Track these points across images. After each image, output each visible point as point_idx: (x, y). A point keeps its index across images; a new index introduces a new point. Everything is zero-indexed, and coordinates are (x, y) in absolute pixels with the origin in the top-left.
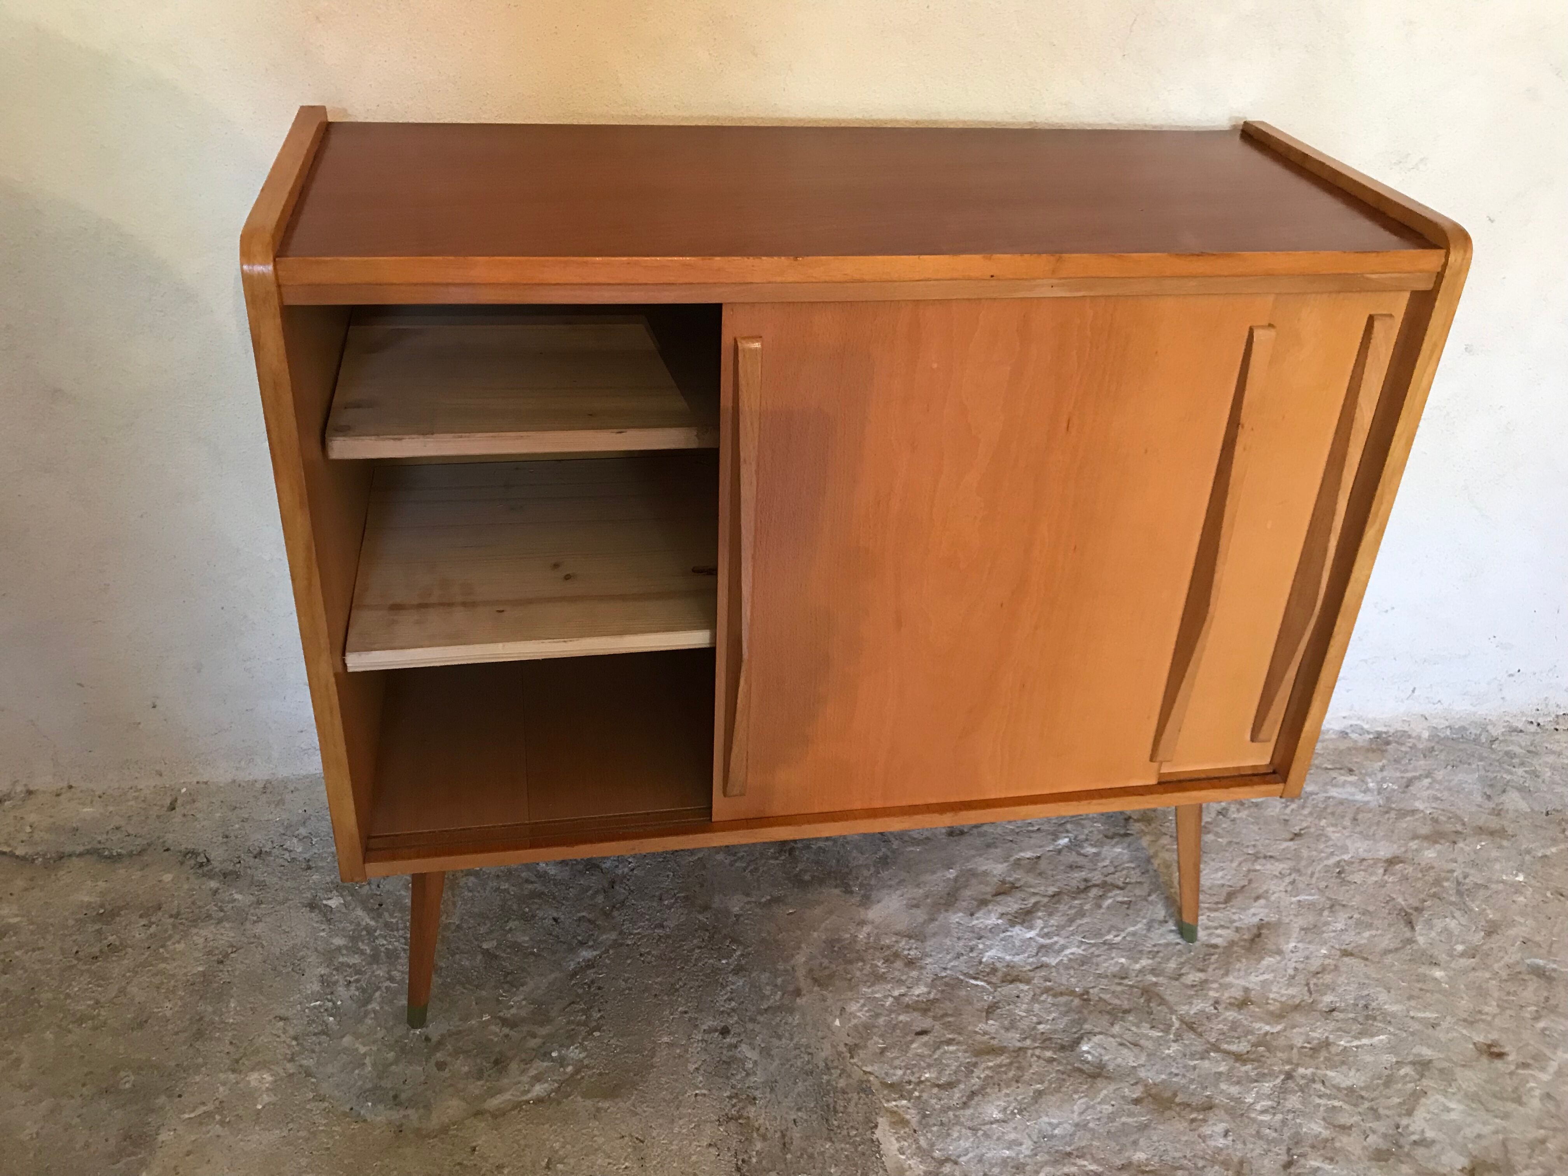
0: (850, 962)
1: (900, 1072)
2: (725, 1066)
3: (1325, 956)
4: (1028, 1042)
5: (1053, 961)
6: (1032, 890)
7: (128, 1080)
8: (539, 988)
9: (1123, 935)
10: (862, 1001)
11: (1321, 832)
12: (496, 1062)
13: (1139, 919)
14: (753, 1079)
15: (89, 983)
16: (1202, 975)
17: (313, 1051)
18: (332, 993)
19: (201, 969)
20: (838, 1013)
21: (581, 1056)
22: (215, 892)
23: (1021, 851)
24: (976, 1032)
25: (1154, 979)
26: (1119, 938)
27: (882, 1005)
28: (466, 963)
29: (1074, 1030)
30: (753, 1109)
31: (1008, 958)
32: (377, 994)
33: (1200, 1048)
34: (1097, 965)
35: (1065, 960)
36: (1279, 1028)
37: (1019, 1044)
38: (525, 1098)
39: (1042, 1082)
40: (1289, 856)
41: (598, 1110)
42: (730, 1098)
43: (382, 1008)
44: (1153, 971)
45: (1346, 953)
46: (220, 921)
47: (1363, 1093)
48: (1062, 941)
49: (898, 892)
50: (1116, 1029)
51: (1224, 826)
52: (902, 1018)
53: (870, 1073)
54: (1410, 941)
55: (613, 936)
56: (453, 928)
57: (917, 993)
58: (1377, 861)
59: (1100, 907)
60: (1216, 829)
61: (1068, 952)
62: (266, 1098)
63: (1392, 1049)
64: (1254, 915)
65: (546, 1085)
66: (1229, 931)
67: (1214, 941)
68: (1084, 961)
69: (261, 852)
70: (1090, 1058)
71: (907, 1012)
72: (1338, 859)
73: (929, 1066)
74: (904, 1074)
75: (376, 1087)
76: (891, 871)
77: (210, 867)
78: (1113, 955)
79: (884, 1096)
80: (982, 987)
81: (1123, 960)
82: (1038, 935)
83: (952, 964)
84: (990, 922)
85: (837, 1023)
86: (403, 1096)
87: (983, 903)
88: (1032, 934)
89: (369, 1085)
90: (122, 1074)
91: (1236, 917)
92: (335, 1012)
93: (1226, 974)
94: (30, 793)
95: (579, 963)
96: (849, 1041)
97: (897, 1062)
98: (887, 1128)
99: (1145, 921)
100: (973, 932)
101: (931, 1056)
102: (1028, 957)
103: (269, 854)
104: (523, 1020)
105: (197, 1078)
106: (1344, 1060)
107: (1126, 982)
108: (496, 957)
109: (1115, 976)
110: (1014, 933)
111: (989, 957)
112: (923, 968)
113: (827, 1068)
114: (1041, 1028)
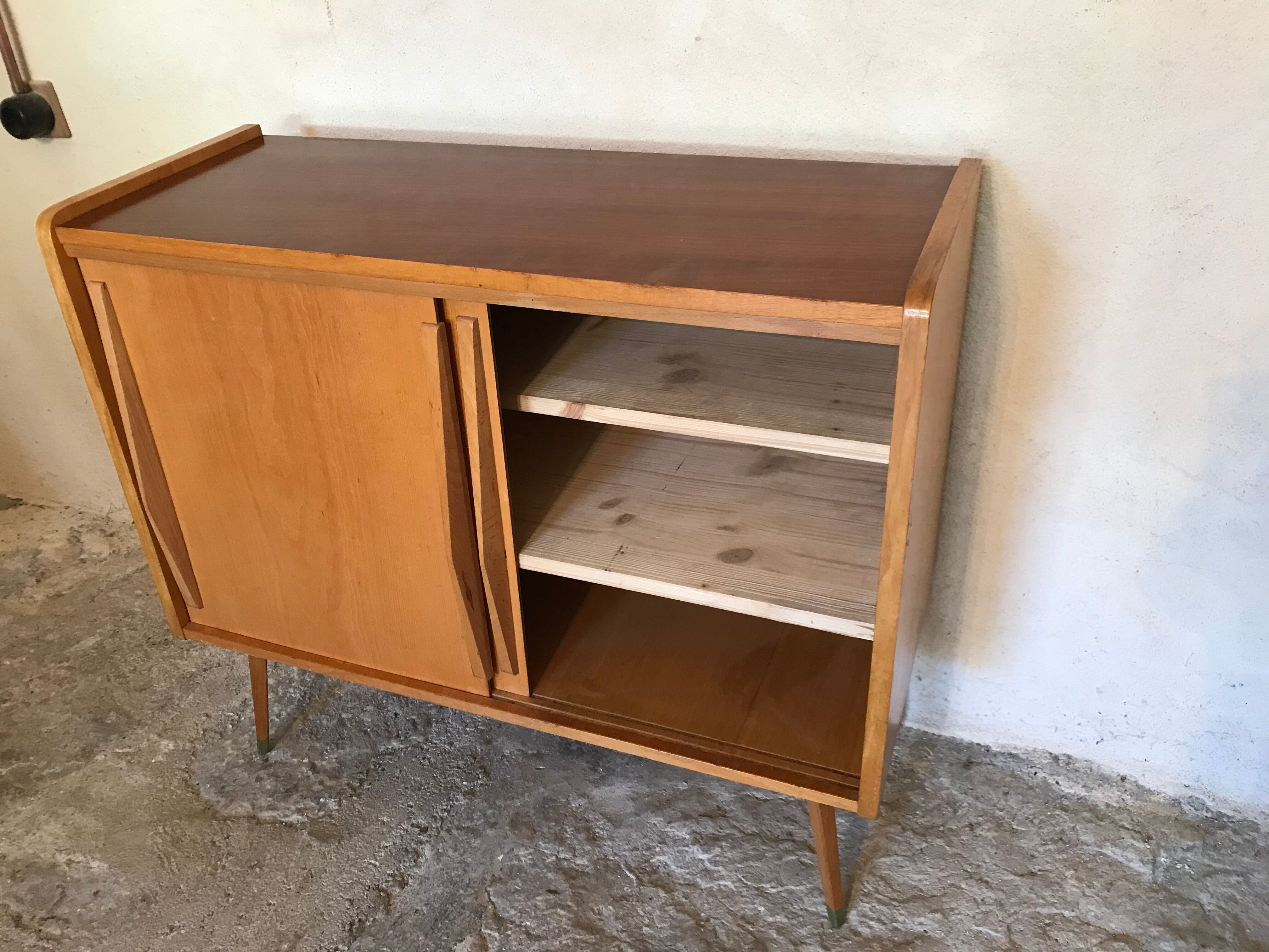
0: (547, 819)
1: (513, 912)
2: (405, 853)
4: (623, 936)
5: (704, 884)
6: (735, 823)
7: (111, 718)
8: (350, 755)
9: (780, 889)
10: (532, 850)
11: (1059, 880)
12: (288, 791)
13: (804, 882)
14: (416, 870)
15: (140, 657)
17: (207, 742)
18: (243, 711)
19: (193, 670)
20: (506, 851)
21: (334, 808)
24: (592, 910)
25: (775, 936)
26: (774, 890)
27: (544, 860)
28: (324, 722)
29: (669, 943)
30: (398, 890)
31: (673, 867)
34: (736, 903)
35: (715, 888)
37: (615, 933)
38: (283, 820)
40: (1005, 888)
41: (308, 845)
42: (389, 875)
49: (630, 784)
51: (963, 838)
52: (550, 875)
53: (493, 903)
55: (421, 739)
56: (337, 697)
57: (578, 862)
58: (1099, 929)
59: (780, 858)
60: (953, 838)
61: (722, 883)
62: (160, 758)
64: (921, 924)
65: (300, 817)
66: (883, 927)
67: (860, 929)
68: (729, 895)
71: (557, 873)
72: (1056, 911)
73: (536, 917)
74: (515, 915)
75: (220, 778)
76: (638, 766)
78: (756, 901)
79: (487, 923)
80: (632, 879)
81: (762, 909)
82: (709, 860)
83: (624, 853)
84: (680, 834)
85: (501, 857)
86: (227, 789)
87: (686, 817)
88: (704, 857)
89: (217, 774)
90: (112, 714)
91: (901, 919)
92: (236, 723)
95: (388, 749)
96: (498, 873)
97: (517, 904)
98: (468, 946)
99: (809, 886)
100: (660, 836)
101: (543, 910)
102: (688, 874)
104: (324, 771)
105: (140, 732)
107: (749, 927)
108: (344, 725)
109: (743, 918)
110: (691, 850)
111: (658, 860)
112: (599, 847)
113: (468, 885)
114: (646, 930)
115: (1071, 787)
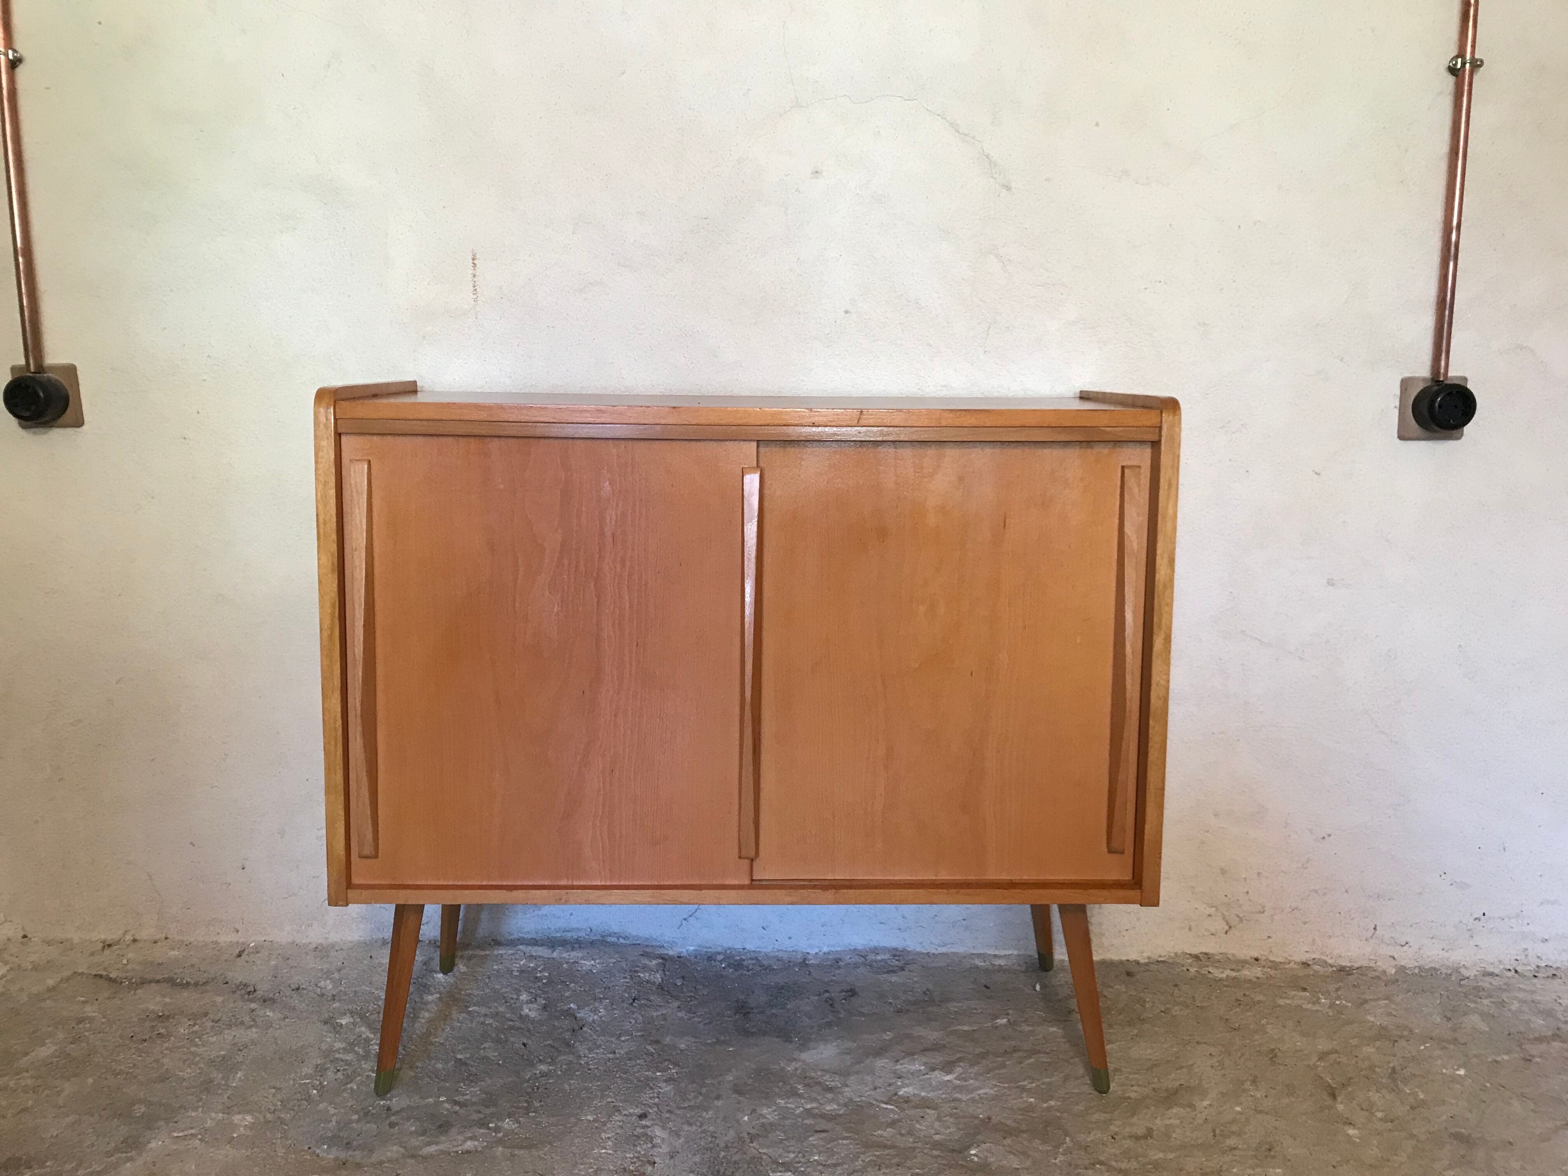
0: (773, 1083)
1: (792, 1155)
2: (635, 1138)
3: (1239, 1113)
4: (920, 1144)
5: (964, 1097)
6: (960, 1049)
7: (140, 1110)
8: (495, 1085)
9: (1037, 1083)
10: (774, 1108)
11: (1260, 1028)
12: (440, 1126)
13: (1056, 1073)
14: (657, 1150)
15: (134, 1054)
16: (1108, 1116)
18: (322, 1076)
19: (222, 1053)
20: (749, 1112)
21: (513, 1126)
22: (253, 1010)
23: (959, 1025)
24: (873, 1135)
25: (1059, 1115)
26: (1033, 1085)
27: (792, 1113)
28: (439, 1066)
29: (967, 1140)
30: (650, 1169)
31: (923, 1094)
33: (1087, 1162)
34: (1005, 1102)
35: (977, 1097)
36: (1174, 1156)
37: (910, 1145)
38: (456, 1149)
40: (1222, 1043)
41: (514, 1156)
42: (630, 1158)
43: (358, 1088)
44: (1060, 1110)
45: (1260, 1112)
46: (250, 1027)
48: (977, 1084)
49: (834, 1044)
50: (1008, 1141)
51: (1164, 1020)
52: (808, 1121)
53: (765, 1154)
54: (1329, 1108)
55: (570, 1058)
57: (828, 1108)
58: (1312, 1052)
59: (1020, 1063)
60: (1155, 1022)
61: (981, 1092)
62: (242, 1131)
64: (1174, 1080)
65: (476, 1143)
66: (1145, 1089)
67: (1126, 1094)
68: (994, 1098)
69: (298, 989)
70: (976, 1159)
71: (814, 1119)
74: (797, 1156)
75: (335, 1136)
76: (832, 1030)
77: (255, 995)
78: (1024, 1096)
79: (772, 1168)
80: (892, 1110)
81: (1032, 1100)
82: (955, 1079)
83: (868, 1093)
84: (914, 1068)
85: (746, 1118)
86: (355, 1143)
87: (910, 1055)
88: (950, 1077)
89: (330, 1135)
90: (137, 1106)
91: (1155, 1080)
92: (321, 1088)
93: (1132, 1115)
94: (135, 941)
95: (535, 1074)
96: (752, 1131)
97: (792, 1149)
99: (1062, 1075)
100: (895, 1073)
101: (824, 1146)
102: (943, 1094)
103: (304, 989)
104: (474, 1104)
105: (193, 1114)
107: (1030, 1114)
108: (466, 1064)
109: (1020, 1109)
110: (933, 1076)
111: (905, 1092)
112: (840, 1093)
113: (727, 1147)
114: (937, 1137)
115: (1222, 972)
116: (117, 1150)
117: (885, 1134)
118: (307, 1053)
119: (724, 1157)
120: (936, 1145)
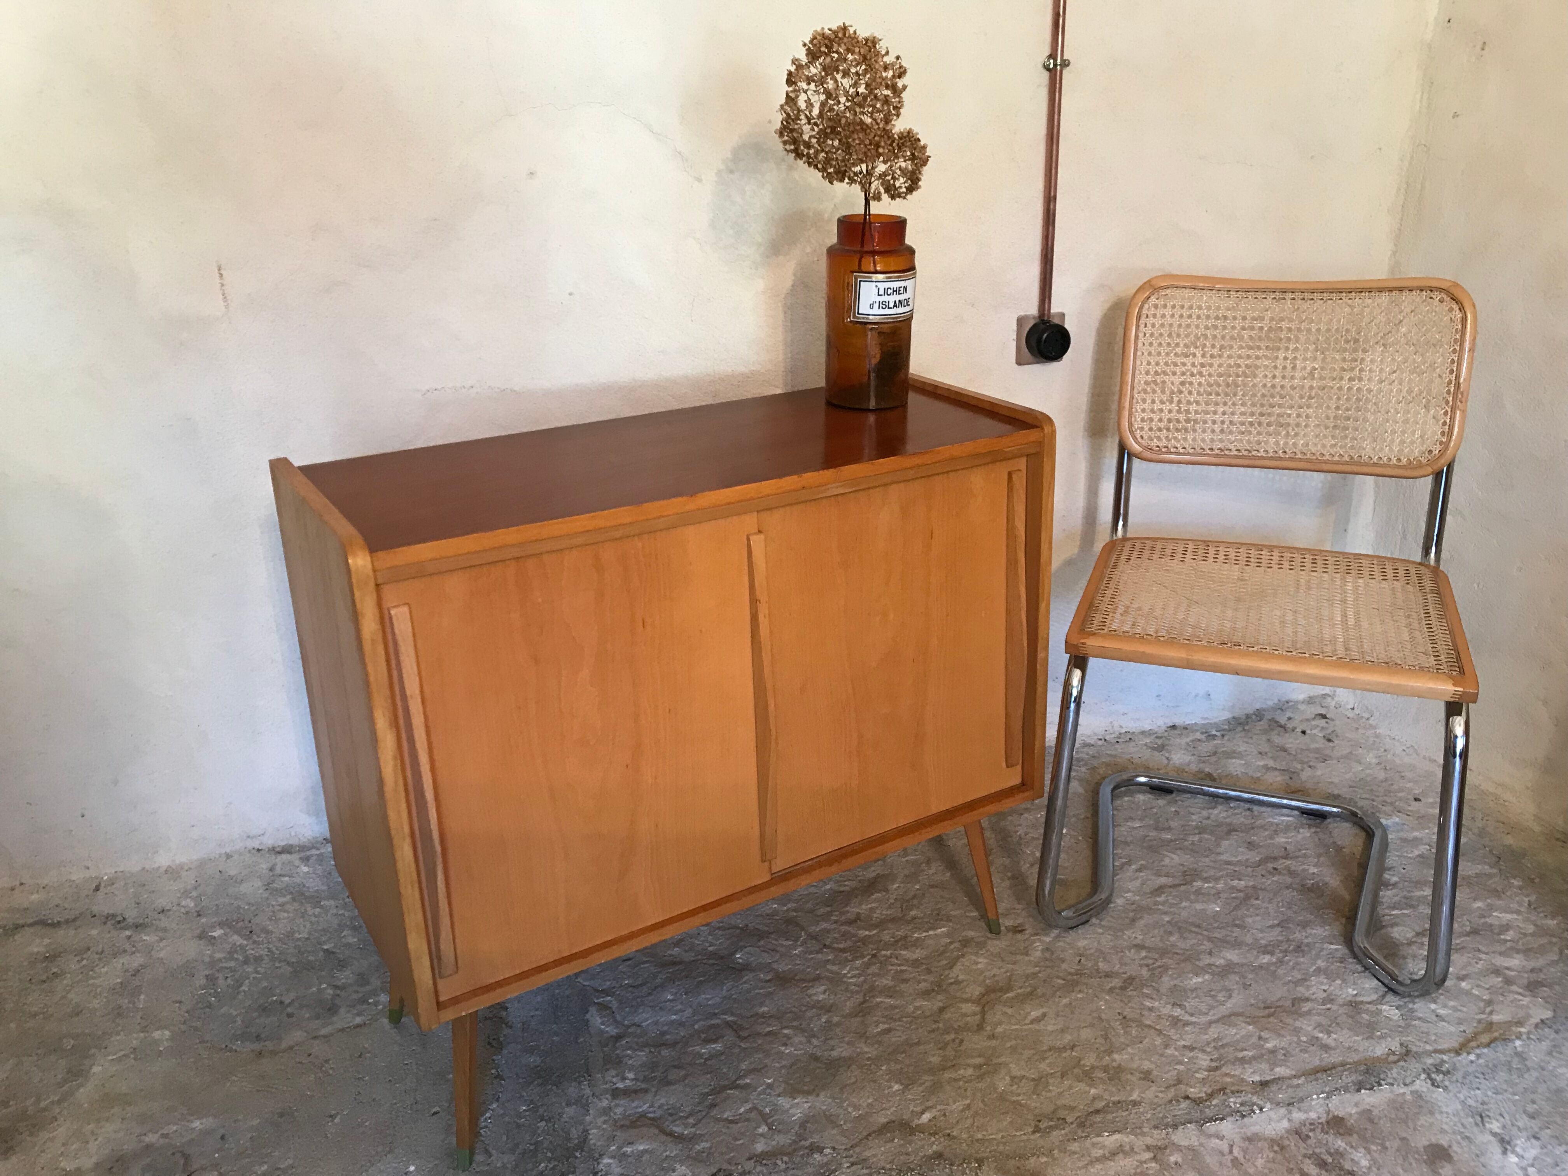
1: (608, 983)
3: (918, 889)
4: (700, 957)
7: (68, 1043)
8: (362, 967)
12: (329, 1009)
15: (40, 995)
16: (829, 909)
17: (200, 1018)
18: (214, 984)
19: (119, 980)
22: (129, 937)
28: (311, 958)
29: (733, 947)
32: (247, 981)
33: (817, 948)
36: (875, 932)
38: (347, 1026)
39: (704, 976)
44: (795, 910)
45: (932, 886)
46: (133, 953)
47: (924, 961)
50: (762, 943)
53: (588, 986)
56: (303, 939)
62: (166, 1044)
63: (948, 935)
65: (363, 1018)
67: (842, 889)
69: (163, 911)
70: (740, 961)
74: (612, 983)
75: (244, 1033)
77: (125, 923)
78: (769, 904)
79: (596, 996)
81: (775, 906)
86: (263, 1035)
89: (239, 1032)
90: (65, 1041)
91: (861, 874)
92: (216, 995)
93: (846, 906)
97: (607, 978)
98: (595, 1012)
101: (631, 971)
103: (169, 910)
104: (351, 985)
105: (118, 1038)
106: (917, 944)
107: (775, 917)
108: (333, 953)
109: (768, 915)
113: (559, 985)
114: (710, 949)
116: (65, 1081)
117: (673, 953)
118: (194, 967)
119: (559, 994)
120: (713, 955)
